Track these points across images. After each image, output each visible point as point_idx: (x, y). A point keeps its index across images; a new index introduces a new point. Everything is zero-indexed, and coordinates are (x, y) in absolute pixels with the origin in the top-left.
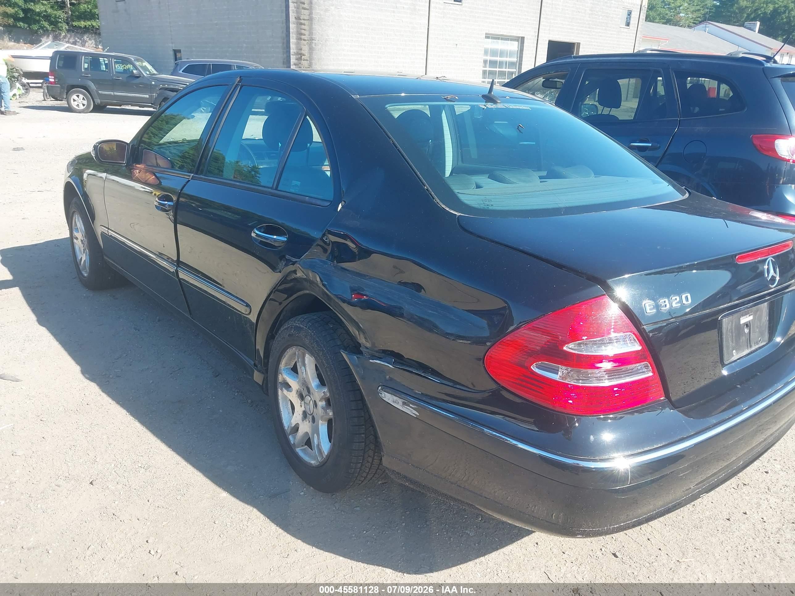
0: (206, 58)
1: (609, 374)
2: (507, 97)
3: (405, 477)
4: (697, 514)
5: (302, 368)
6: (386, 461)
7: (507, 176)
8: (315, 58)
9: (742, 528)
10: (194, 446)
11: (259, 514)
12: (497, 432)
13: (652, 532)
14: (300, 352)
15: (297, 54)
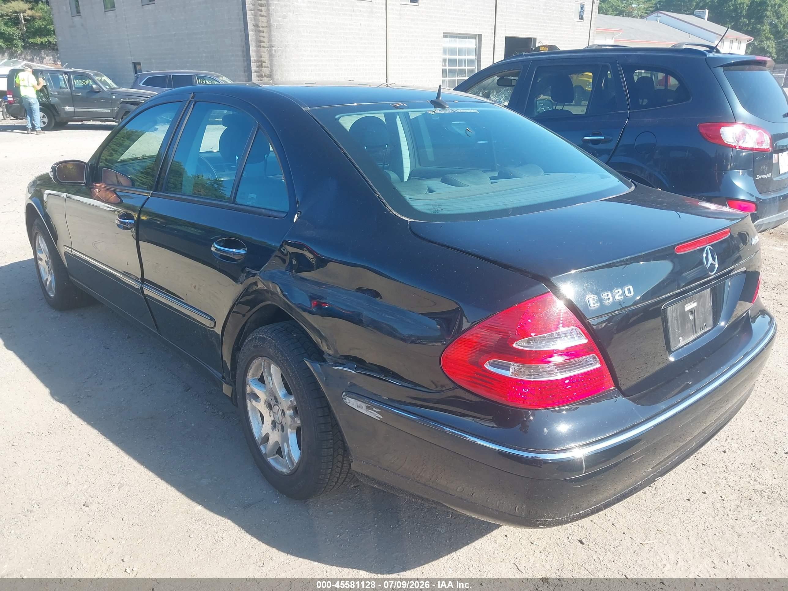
0: (167, 69)
1: (559, 367)
2: (455, 102)
3: (374, 480)
4: (658, 497)
5: (269, 378)
6: (354, 466)
7: (458, 179)
8: (276, 65)
9: (702, 507)
10: (167, 461)
11: (233, 525)
12: (456, 430)
13: (617, 517)
14: (265, 362)
15: (257, 61)
